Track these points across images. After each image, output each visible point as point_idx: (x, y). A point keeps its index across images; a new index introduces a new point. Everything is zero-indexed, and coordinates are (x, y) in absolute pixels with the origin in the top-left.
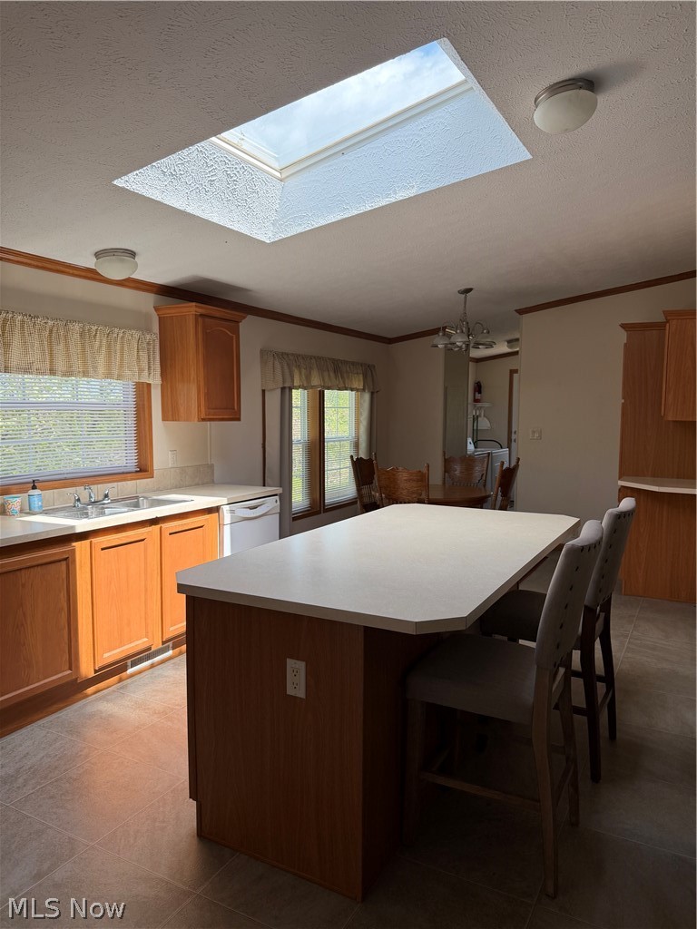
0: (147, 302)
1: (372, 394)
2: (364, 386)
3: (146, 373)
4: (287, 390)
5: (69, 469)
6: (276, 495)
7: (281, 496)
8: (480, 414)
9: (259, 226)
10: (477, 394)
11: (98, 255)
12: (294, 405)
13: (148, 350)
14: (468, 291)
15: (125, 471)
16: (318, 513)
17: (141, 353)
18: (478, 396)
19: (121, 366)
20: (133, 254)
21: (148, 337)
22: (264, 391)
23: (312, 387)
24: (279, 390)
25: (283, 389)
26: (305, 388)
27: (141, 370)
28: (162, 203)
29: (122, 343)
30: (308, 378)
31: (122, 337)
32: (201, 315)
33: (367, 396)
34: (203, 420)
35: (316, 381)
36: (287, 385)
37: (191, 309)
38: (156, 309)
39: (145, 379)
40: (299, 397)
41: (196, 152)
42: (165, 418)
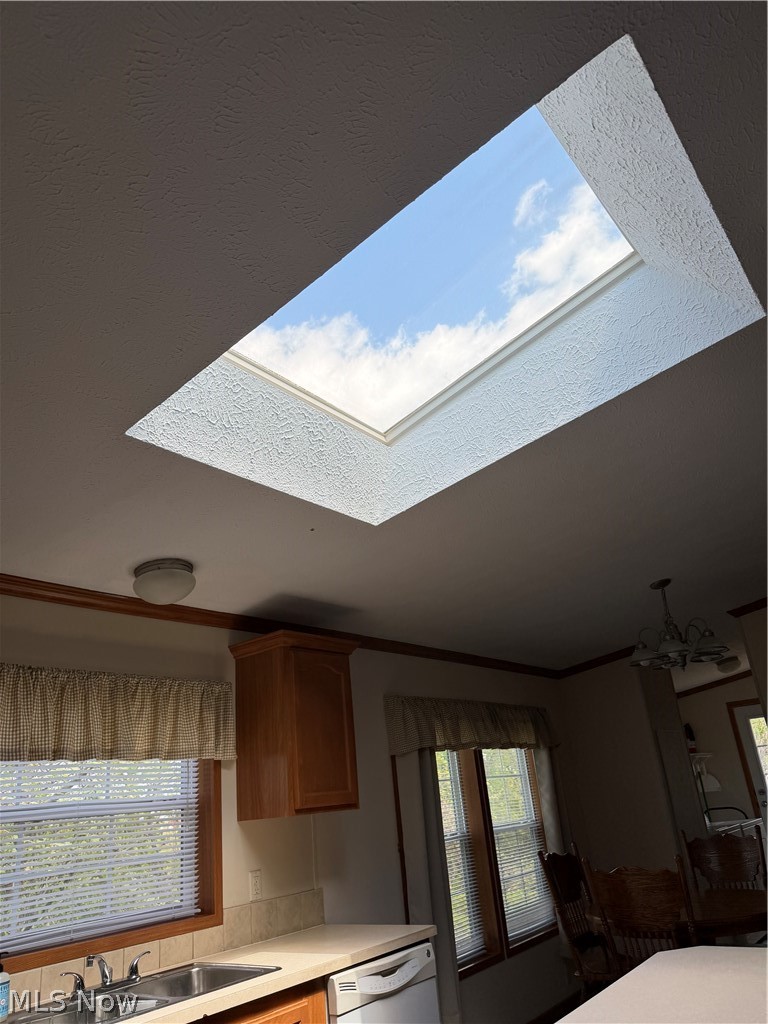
0: (219, 640)
1: (551, 751)
2: (537, 740)
3: (211, 744)
4: (428, 752)
5: (80, 924)
6: (427, 940)
7: (435, 941)
8: (701, 769)
9: (361, 503)
10: (689, 741)
11: (139, 571)
12: (440, 778)
13: (217, 708)
14: (665, 583)
15: (177, 915)
16: (499, 959)
17: (205, 714)
18: (692, 744)
19: (174, 736)
20: (189, 566)
21: (217, 689)
22: (393, 758)
23: (464, 746)
24: (416, 754)
25: (421, 751)
26: (453, 748)
27: (203, 739)
28: (211, 467)
29: (177, 701)
30: (456, 733)
31: (178, 692)
32: (293, 647)
33: (544, 755)
34: (298, 812)
35: (466, 736)
36: (427, 744)
37: (280, 639)
38: (233, 649)
39: (210, 755)
40: (445, 763)
41: (260, 400)
42: (242, 816)
